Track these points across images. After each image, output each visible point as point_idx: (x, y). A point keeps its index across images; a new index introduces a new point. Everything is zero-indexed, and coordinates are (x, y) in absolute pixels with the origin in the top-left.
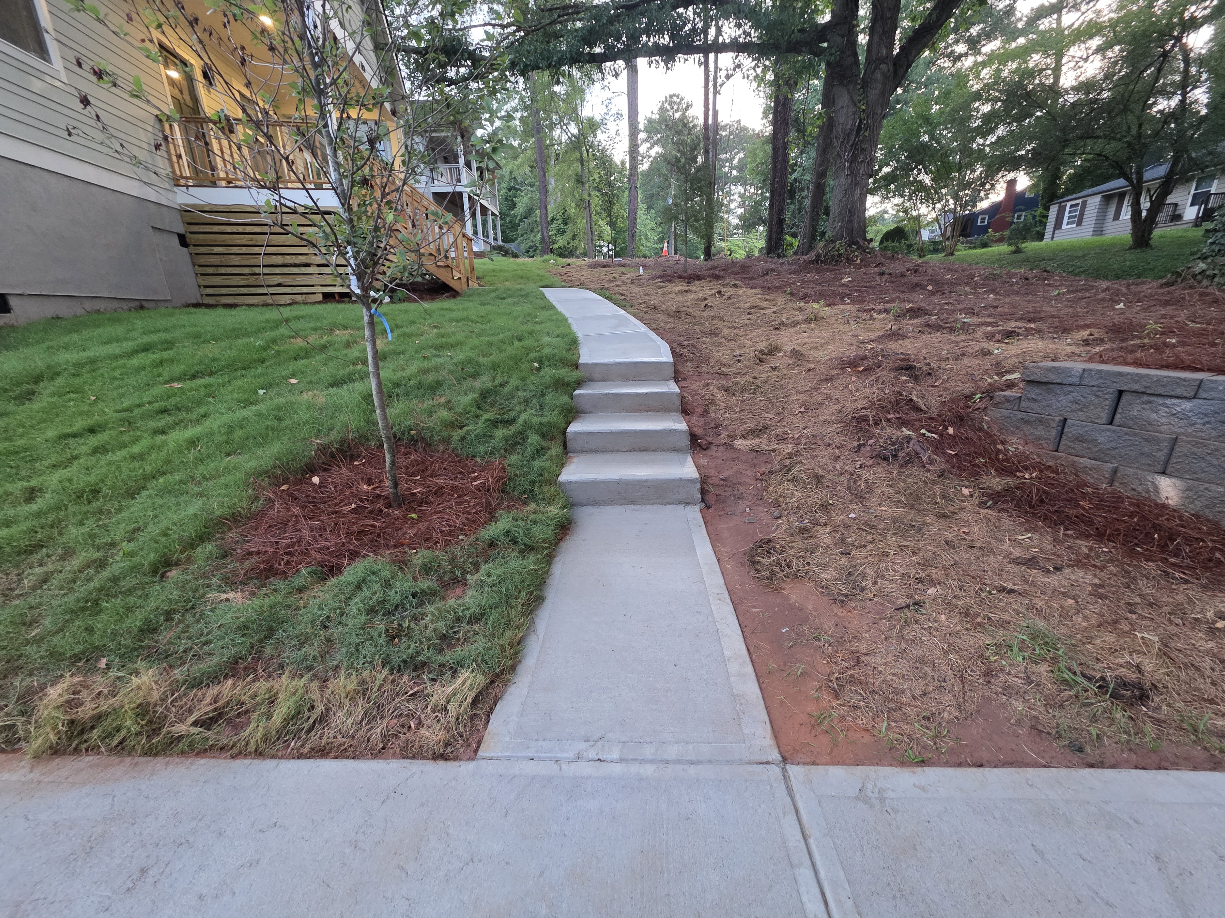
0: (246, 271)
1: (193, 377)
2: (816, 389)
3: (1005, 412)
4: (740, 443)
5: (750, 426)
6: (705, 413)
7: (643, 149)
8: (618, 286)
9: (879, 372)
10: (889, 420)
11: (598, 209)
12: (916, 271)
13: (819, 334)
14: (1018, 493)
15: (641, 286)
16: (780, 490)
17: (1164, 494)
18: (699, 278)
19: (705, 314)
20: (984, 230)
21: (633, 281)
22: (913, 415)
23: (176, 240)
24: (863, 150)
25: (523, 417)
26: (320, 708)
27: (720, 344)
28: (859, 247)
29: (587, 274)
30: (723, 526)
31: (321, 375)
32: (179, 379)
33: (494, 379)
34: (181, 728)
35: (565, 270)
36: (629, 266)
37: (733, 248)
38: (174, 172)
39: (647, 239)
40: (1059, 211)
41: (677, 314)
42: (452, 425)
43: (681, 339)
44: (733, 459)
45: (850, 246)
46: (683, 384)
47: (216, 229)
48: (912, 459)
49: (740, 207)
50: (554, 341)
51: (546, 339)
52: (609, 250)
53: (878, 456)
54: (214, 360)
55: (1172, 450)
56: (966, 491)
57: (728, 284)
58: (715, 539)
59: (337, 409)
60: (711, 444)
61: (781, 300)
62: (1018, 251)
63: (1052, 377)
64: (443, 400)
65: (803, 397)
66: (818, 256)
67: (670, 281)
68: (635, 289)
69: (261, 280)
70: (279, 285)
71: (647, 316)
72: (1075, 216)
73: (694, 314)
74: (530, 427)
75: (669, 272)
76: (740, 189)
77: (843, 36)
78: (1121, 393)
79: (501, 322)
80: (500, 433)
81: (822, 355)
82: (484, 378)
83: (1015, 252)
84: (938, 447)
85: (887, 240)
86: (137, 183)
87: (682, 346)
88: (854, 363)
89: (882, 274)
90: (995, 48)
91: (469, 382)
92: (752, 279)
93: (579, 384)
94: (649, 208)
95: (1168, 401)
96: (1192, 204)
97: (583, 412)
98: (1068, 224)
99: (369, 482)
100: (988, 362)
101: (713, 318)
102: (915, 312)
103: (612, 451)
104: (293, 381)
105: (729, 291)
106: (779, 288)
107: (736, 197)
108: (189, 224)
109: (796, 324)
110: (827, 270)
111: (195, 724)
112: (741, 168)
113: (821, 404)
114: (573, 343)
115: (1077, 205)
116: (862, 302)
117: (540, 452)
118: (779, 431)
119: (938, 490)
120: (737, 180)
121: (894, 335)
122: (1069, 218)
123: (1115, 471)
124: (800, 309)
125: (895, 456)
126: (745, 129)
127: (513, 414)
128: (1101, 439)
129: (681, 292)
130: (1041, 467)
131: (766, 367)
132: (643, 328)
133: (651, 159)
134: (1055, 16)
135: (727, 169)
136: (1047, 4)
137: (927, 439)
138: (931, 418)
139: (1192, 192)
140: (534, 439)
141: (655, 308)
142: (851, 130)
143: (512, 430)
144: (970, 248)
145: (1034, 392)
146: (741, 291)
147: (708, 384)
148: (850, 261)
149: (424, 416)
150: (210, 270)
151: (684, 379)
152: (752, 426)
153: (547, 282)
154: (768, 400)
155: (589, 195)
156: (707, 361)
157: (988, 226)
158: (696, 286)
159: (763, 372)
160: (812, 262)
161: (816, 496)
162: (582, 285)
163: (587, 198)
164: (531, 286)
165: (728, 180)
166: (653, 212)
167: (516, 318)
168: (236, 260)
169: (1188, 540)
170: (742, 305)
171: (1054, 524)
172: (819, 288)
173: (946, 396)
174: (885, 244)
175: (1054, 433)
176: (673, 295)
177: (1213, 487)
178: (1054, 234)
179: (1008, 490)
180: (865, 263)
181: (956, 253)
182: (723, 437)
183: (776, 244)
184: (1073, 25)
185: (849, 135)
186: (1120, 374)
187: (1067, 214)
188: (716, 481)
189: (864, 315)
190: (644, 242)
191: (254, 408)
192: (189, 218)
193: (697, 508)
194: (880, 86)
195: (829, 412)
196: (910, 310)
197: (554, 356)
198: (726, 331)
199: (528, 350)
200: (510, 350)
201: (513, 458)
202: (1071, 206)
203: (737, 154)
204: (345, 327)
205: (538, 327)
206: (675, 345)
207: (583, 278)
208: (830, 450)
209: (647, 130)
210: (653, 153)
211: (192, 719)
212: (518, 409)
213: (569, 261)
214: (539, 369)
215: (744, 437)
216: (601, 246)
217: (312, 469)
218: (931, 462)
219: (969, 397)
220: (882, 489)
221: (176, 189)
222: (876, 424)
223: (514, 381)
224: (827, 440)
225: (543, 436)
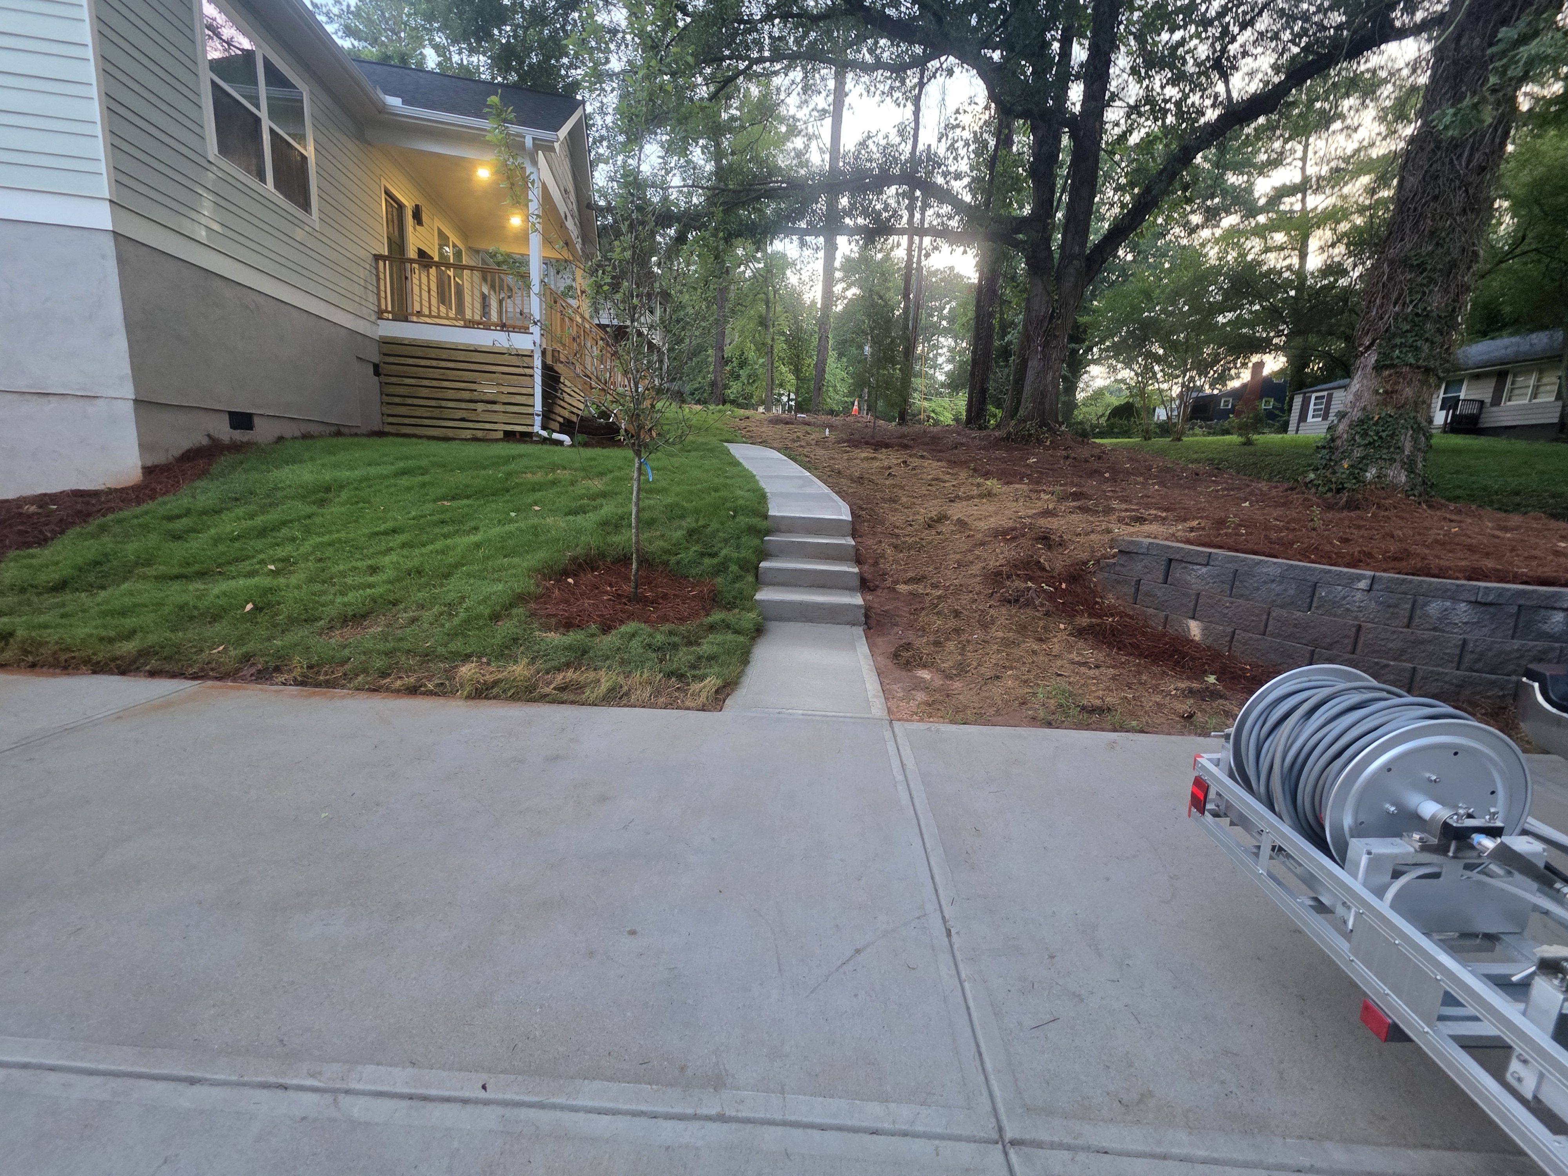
0: (433, 403)
1: (453, 499)
2: (970, 551)
3: (1106, 575)
4: (902, 588)
5: (910, 574)
6: (876, 564)
7: (838, 288)
8: (802, 446)
9: (1022, 540)
10: (1018, 575)
11: (781, 354)
12: (1099, 458)
13: (987, 507)
14: (1098, 628)
15: (826, 448)
16: (926, 619)
17: (1193, 633)
18: (887, 446)
19: (887, 482)
20: (1225, 414)
21: (817, 443)
22: (1039, 573)
23: (371, 370)
24: (1056, 337)
25: (724, 552)
26: (625, 688)
27: (896, 510)
28: (1050, 429)
29: (768, 431)
30: (880, 641)
31: (557, 505)
32: (444, 498)
33: (697, 521)
34: (547, 690)
35: (743, 424)
36: (814, 424)
37: (938, 409)
38: (379, 306)
39: (836, 391)
40: (1303, 401)
41: (860, 480)
42: (668, 552)
43: (861, 502)
44: (895, 599)
45: (1041, 427)
46: (859, 540)
47: (410, 361)
48: (1028, 604)
49: (948, 361)
50: (747, 494)
51: (740, 493)
52: (789, 400)
53: (1005, 600)
54: (467, 486)
55: (1197, 602)
56: (1062, 626)
57: (915, 455)
58: (872, 646)
59: (579, 531)
60: (877, 587)
61: (963, 475)
62: (1249, 443)
63: (1132, 548)
64: (658, 533)
65: (958, 556)
66: (1009, 434)
67: (856, 447)
68: (820, 452)
69: (447, 413)
70: (463, 420)
71: (830, 480)
72: (1321, 410)
73: (877, 481)
74: (730, 559)
75: (857, 437)
76: (950, 342)
77: (1037, 232)
78: (1170, 560)
79: (697, 473)
80: (707, 561)
81: (983, 525)
82: (689, 520)
83: (1245, 444)
84: (1051, 597)
85: (1114, 416)
86: (351, 317)
87: (862, 509)
88: (1004, 533)
89: (1067, 457)
90: (1234, 223)
91: (676, 523)
92: (940, 451)
93: (768, 532)
94: (841, 355)
95: (1196, 567)
96: (1442, 409)
97: (771, 555)
98: (1313, 417)
99: (611, 585)
100: (1106, 538)
101: (894, 486)
102: (1076, 496)
103: (796, 586)
104: (537, 508)
105: (915, 462)
106: (965, 462)
107: (945, 350)
108: (385, 355)
109: (969, 498)
110: (1017, 449)
111: (555, 689)
112: (952, 320)
113: (972, 562)
114: (763, 497)
115: (1323, 397)
116: (1038, 483)
117: (738, 578)
118: (934, 580)
119: (1041, 623)
120: (945, 332)
121: (1047, 513)
122: (1315, 410)
123: (1167, 617)
124: (979, 485)
125: (1017, 601)
126: (958, 276)
127: (715, 549)
128: (1159, 594)
129: (867, 459)
130: (1122, 615)
131: (934, 532)
132: (826, 490)
133: (845, 301)
134: (1299, 196)
135: (935, 319)
136: (1288, 183)
137: (1044, 591)
138: (1053, 577)
139: (1442, 395)
140: (734, 568)
141: (839, 472)
142: (1044, 317)
143: (715, 561)
144: (1209, 434)
145: (1123, 559)
146: (926, 463)
147: (880, 542)
148: (1040, 442)
149: (646, 544)
150: (397, 400)
151: (860, 536)
152: (913, 575)
153: (727, 437)
154: (930, 557)
155: (773, 340)
156: (882, 523)
157: (1232, 411)
158: (882, 454)
159: (929, 535)
160: (1003, 439)
161: (952, 623)
162: (764, 443)
163: (770, 342)
164: (714, 441)
165: (936, 330)
166: (845, 360)
167: (708, 471)
168: (424, 392)
169: (1193, 659)
170: (924, 476)
171: (1110, 646)
172: (1004, 466)
173: (1069, 562)
174: (1112, 420)
175: (1133, 590)
176: (859, 461)
177: (1217, 627)
178: (1298, 427)
179: (1091, 626)
180: (1054, 446)
181: (1185, 439)
182: (888, 583)
183: (978, 414)
184: (1316, 208)
185: (1042, 321)
186: (1169, 547)
187: (1312, 406)
188: (879, 611)
189: (1034, 496)
190: (831, 394)
191: (516, 525)
192: (387, 349)
193: (861, 628)
194: (1073, 279)
195: (976, 569)
196: (1074, 494)
197: (747, 507)
198: (904, 499)
199: (725, 500)
200: (708, 499)
201: (719, 580)
202: (1317, 398)
203: (948, 303)
204: (565, 468)
205: (728, 481)
206: (855, 507)
207: (764, 435)
208: (971, 595)
209: (843, 268)
210: (849, 294)
211: (552, 686)
212: (719, 545)
213: (748, 413)
214: (734, 517)
215: (905, 583)
216: (781, 395)
217: (566, 573)
218: (1042, 605)
219: (1085, 563)
220: (1002, 620)
221: (379, 321)
222: (1008, 578)
223: (714, 525)
224: (970, 588)
225: (741, 568)
